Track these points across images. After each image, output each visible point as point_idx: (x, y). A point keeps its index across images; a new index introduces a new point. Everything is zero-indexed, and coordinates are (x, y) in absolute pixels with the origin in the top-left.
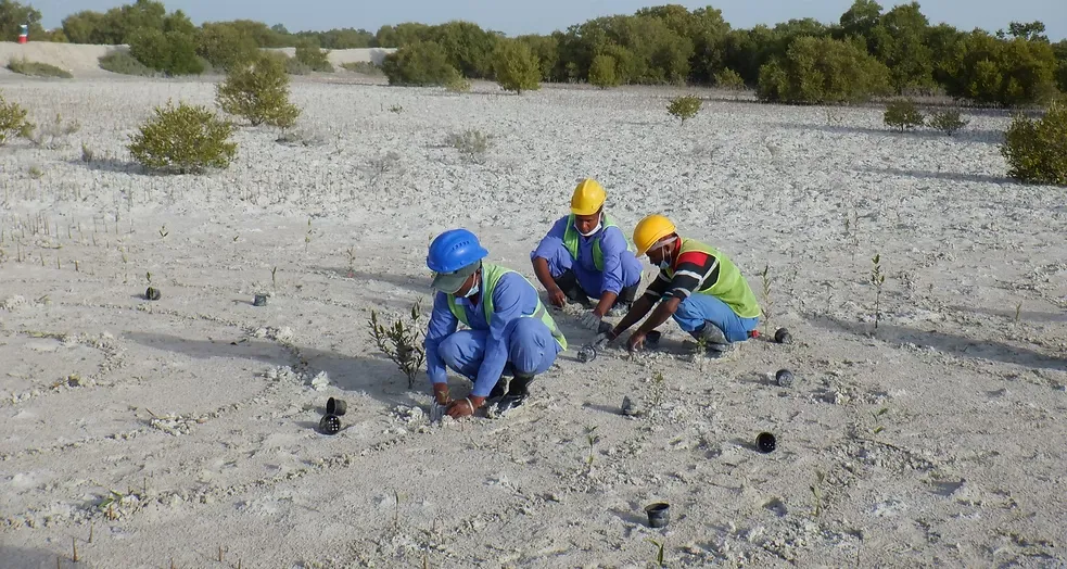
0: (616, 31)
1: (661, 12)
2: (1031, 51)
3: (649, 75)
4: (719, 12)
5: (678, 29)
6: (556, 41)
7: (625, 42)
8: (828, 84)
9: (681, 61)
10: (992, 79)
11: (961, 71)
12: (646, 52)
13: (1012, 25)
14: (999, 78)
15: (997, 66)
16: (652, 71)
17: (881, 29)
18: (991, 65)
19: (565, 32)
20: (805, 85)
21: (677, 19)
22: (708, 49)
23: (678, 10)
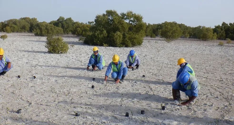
0: (14, 22)
1: (24, 19)
2: (87, 26)
3: (21, 31)
4: (36, 19)
5: (28, 22)
6: (1, 24)
7: (16, 24)
8: (48, 33)
9: (28, 28)
10: (80, 32)
11: (74, 30)
12: (20, 26)
13: (88, 22)
14: (81, 31)
15: (81, 29)
16: (21, 30)
17: (64, 22)
18: (80, 29)
19: (3, 22)
20: (43, 33)
21: (28, 20)
22: (33, 26)
23: (28, 18)
